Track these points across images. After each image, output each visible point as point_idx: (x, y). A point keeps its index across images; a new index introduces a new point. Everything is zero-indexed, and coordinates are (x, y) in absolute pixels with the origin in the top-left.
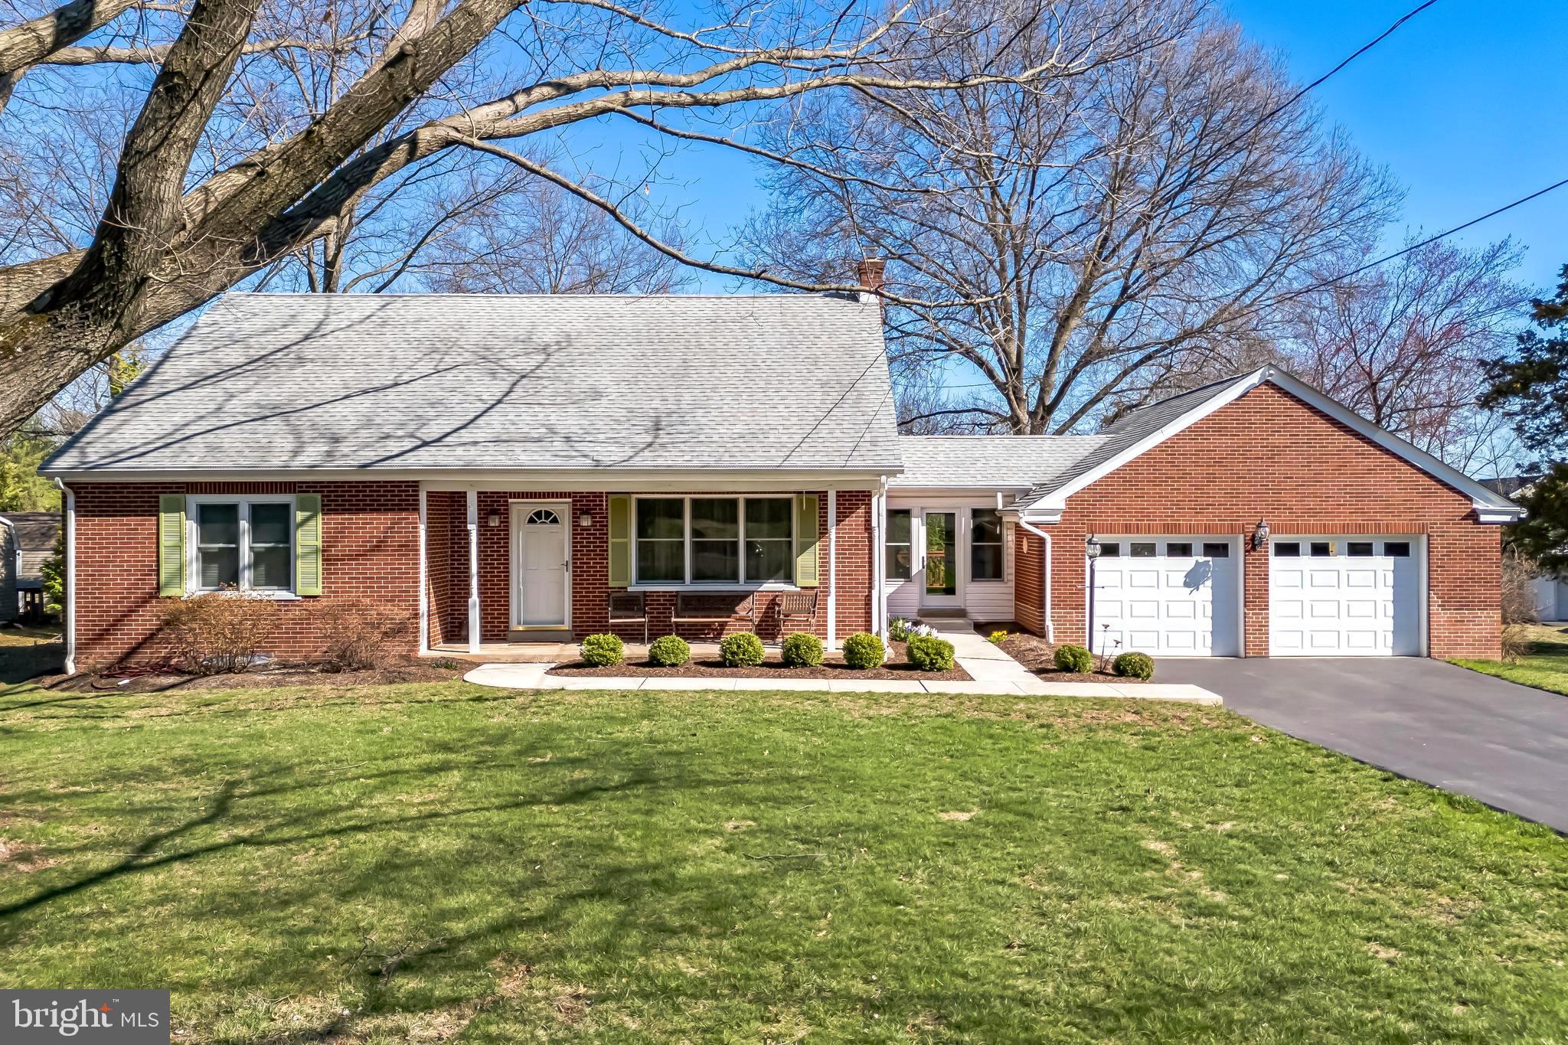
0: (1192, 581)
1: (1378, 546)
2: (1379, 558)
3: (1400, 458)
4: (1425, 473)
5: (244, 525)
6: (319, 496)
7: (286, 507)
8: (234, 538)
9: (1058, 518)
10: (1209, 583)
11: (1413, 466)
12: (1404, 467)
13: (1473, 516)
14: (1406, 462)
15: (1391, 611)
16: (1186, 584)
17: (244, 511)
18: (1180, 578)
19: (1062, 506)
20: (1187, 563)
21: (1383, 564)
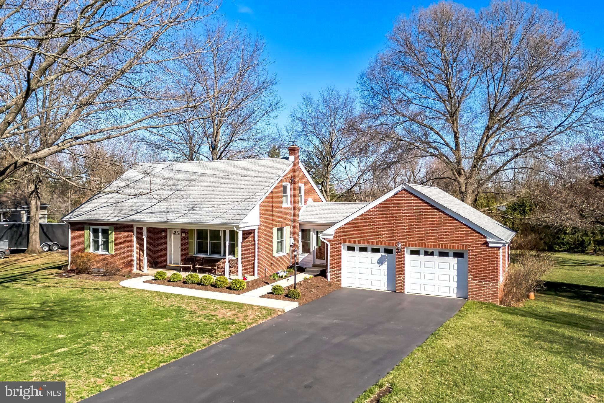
0: (380, 262)
1: (451, 253)
2: (451, 258)
3: (456, 220)
4: (467, 226)
5: (100, 234)
6: (113, 227)
7: (108, 230)
8: (98, 238)
9: (332, 237)
10: (386, 263)
11: (461, 223)
12: (458, 223)
13: (486, 243)
14: (459, 221)
15: (456, 279)
16: (378, 263)
17: (100, 230)
18: (376, 261)
19: (333, 233)
20: (378, 255)
21: (453, 261)
